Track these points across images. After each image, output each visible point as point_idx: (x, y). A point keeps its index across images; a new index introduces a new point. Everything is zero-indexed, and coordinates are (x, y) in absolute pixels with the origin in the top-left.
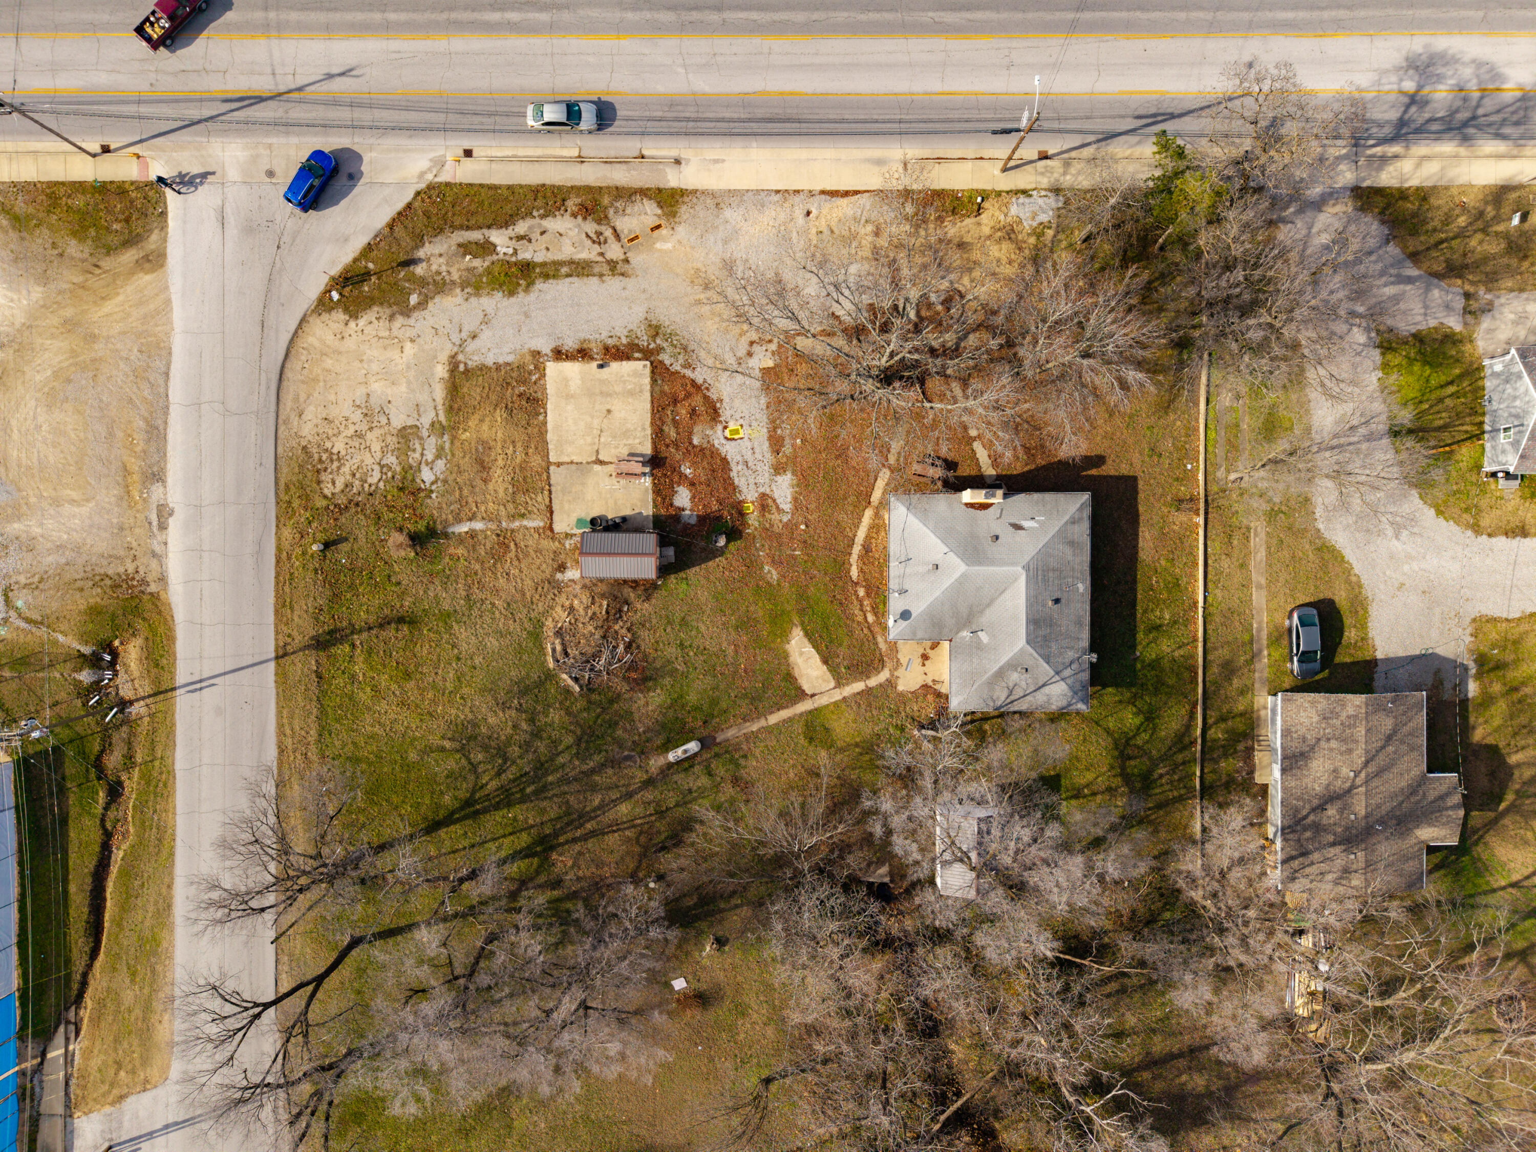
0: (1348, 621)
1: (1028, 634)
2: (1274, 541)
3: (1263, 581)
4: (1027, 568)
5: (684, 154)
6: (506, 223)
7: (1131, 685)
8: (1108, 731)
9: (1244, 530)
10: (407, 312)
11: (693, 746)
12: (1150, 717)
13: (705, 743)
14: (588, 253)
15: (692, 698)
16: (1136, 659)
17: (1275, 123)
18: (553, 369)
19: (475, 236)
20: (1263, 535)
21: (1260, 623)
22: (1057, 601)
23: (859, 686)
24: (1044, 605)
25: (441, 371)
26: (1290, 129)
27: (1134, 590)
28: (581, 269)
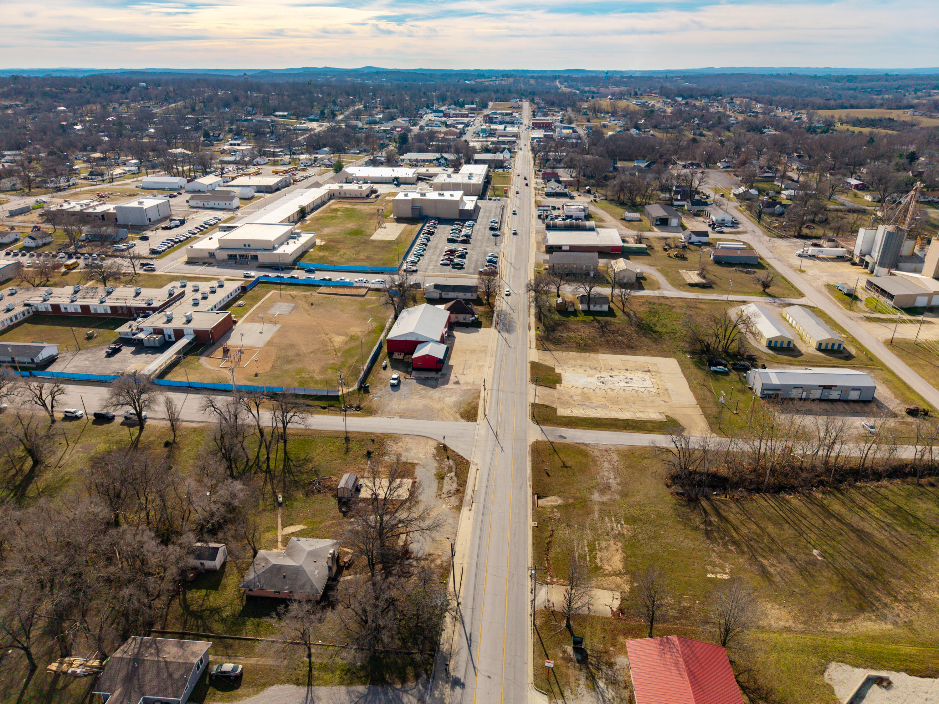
0: (226, 694)
1: (276, 565)
2: (275, 668)
3: (259, 663)
4: (301, 566)
5: (472, 512)
6: (456, 475)
7: (240, 615)
8: (225, 607)
9: (285, 657)
10: (434, 457)
11: (280, 500)
12: (223, 620)
13: (280, 504)
14: (445, 490)
15: (296, 503)
16: (249, 617)
17: (463, 686)
18: (410, 481)
19: (454, 470)
20: (280, 664)
21: (240, 660)
22: (285, 577)
23: (280, 539)
24: (285, 572)
25: (415, 462)
26: (458, 689)
28: (440, 489)
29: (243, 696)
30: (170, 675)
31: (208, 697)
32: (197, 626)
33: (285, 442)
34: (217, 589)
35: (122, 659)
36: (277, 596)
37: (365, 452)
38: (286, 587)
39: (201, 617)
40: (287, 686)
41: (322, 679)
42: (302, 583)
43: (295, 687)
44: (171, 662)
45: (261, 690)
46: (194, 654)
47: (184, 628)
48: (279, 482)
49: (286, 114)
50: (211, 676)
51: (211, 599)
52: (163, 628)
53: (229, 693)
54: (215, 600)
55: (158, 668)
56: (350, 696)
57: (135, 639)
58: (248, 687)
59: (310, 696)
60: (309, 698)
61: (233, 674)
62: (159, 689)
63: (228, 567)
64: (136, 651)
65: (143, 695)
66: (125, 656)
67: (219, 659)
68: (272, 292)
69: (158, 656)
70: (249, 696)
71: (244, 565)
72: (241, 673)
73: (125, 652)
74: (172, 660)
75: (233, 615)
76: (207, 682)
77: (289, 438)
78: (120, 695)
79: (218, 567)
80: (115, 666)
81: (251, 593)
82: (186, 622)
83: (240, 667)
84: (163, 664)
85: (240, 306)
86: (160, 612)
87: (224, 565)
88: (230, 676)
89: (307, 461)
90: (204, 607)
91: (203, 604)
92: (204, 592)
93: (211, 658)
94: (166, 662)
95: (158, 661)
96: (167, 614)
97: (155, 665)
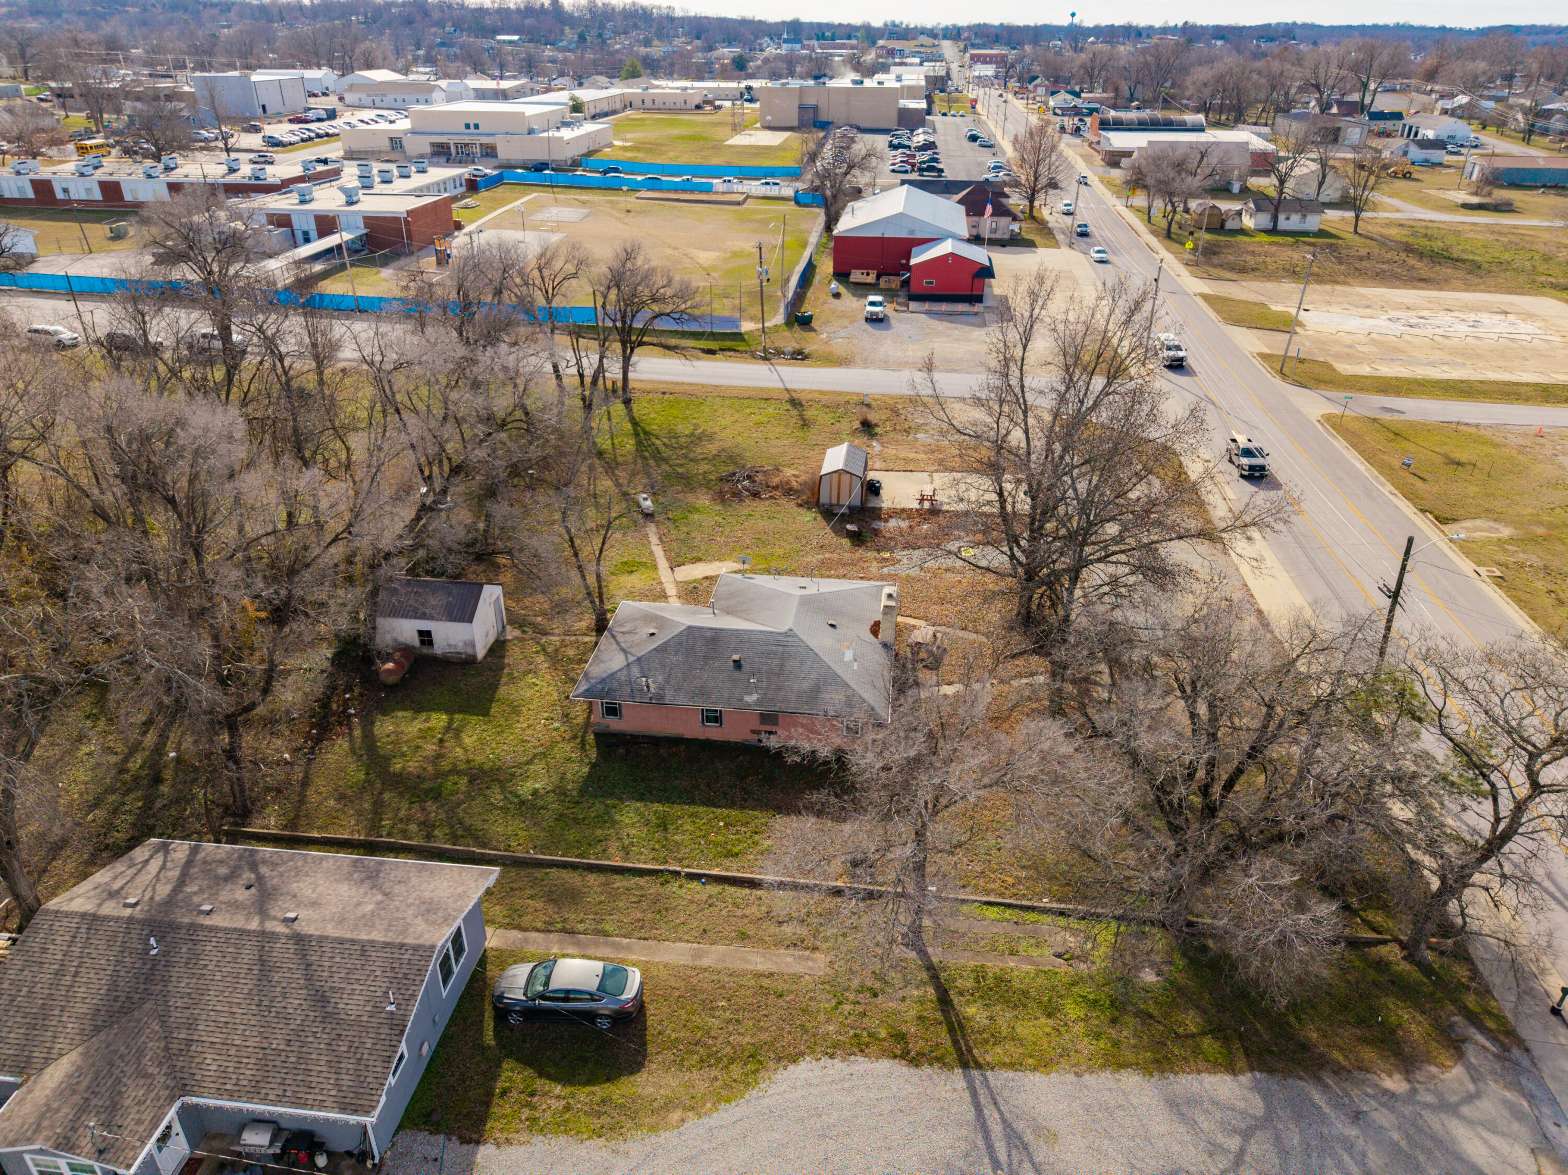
0: (584, 1095)
1: (700, 629)
2: (781, 986)
3: (706, 962)
4: (789, 633)
7: (582, 792)
8: (521, 765)
9: (809, 942)
12: (524, 807)
13: (649, 516)
16: (620, 799)
20: (798, 968)
21: (628, 948)
22: (738, 664)
24: (735, 651)
27: (731, 805)
29: (669, 1105)
30: (320, 999)
31: (501, 1108)
32: (424, 824)
33: (627, 402)
34: (484, 712)
35: (92, 920)
36: (713, 733)
37: (857, 424)
38: (751, 698)
39: (436, 794)
40: (861, 1064)
41: (1013, 1037)
42: (807, 685)
43: (901, 1069)
44: (322, 939)
45: (748, 1081)
46: (429, 909)
47: (374, 827)
48: (634, 474)
49: (516, 38)
50: (503, 1011)
51: (468, 740)
52: (293, 824)
53: (600, 1091)
54: (482, 741)
55: (264, 967)
56: (1191, 1124)
57: (165, 848)
58: (680, 1063)
59: (990, 1112)
60: (996, 1128)
61: (605, 1006)
62: (263, 1065)
63: (514, 656)
64: (164, 890)
65: (185, 1090)
66: (110, 909)
67: (537, 942)
68: (535, 195)
69: (263, 913)
70: (693, 1106)
71: (571, 652)
72: (640, 1004)
73: (113, 895)
74: (332, 931)
75: (560, 791)
76: (489, 1037)
77: (635, 396)
78: (68, 1088)
79: (481, 653)
80: (56, 952)
81: (614, 723)
82: (378, 807)
83: (635, 978)
84: (283, 953)
85: (466, 207)
86: (279, 774)
87: (498, 648)
88: (591, 1016)
89: (697, 438)
90: (445, 765)
91: (439, 756)
92: (439, 720)
93: (494, 939)
94: (300, 939)
95: (265, 936)
96: (305, 783)
97: (248, 954)
